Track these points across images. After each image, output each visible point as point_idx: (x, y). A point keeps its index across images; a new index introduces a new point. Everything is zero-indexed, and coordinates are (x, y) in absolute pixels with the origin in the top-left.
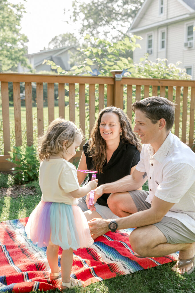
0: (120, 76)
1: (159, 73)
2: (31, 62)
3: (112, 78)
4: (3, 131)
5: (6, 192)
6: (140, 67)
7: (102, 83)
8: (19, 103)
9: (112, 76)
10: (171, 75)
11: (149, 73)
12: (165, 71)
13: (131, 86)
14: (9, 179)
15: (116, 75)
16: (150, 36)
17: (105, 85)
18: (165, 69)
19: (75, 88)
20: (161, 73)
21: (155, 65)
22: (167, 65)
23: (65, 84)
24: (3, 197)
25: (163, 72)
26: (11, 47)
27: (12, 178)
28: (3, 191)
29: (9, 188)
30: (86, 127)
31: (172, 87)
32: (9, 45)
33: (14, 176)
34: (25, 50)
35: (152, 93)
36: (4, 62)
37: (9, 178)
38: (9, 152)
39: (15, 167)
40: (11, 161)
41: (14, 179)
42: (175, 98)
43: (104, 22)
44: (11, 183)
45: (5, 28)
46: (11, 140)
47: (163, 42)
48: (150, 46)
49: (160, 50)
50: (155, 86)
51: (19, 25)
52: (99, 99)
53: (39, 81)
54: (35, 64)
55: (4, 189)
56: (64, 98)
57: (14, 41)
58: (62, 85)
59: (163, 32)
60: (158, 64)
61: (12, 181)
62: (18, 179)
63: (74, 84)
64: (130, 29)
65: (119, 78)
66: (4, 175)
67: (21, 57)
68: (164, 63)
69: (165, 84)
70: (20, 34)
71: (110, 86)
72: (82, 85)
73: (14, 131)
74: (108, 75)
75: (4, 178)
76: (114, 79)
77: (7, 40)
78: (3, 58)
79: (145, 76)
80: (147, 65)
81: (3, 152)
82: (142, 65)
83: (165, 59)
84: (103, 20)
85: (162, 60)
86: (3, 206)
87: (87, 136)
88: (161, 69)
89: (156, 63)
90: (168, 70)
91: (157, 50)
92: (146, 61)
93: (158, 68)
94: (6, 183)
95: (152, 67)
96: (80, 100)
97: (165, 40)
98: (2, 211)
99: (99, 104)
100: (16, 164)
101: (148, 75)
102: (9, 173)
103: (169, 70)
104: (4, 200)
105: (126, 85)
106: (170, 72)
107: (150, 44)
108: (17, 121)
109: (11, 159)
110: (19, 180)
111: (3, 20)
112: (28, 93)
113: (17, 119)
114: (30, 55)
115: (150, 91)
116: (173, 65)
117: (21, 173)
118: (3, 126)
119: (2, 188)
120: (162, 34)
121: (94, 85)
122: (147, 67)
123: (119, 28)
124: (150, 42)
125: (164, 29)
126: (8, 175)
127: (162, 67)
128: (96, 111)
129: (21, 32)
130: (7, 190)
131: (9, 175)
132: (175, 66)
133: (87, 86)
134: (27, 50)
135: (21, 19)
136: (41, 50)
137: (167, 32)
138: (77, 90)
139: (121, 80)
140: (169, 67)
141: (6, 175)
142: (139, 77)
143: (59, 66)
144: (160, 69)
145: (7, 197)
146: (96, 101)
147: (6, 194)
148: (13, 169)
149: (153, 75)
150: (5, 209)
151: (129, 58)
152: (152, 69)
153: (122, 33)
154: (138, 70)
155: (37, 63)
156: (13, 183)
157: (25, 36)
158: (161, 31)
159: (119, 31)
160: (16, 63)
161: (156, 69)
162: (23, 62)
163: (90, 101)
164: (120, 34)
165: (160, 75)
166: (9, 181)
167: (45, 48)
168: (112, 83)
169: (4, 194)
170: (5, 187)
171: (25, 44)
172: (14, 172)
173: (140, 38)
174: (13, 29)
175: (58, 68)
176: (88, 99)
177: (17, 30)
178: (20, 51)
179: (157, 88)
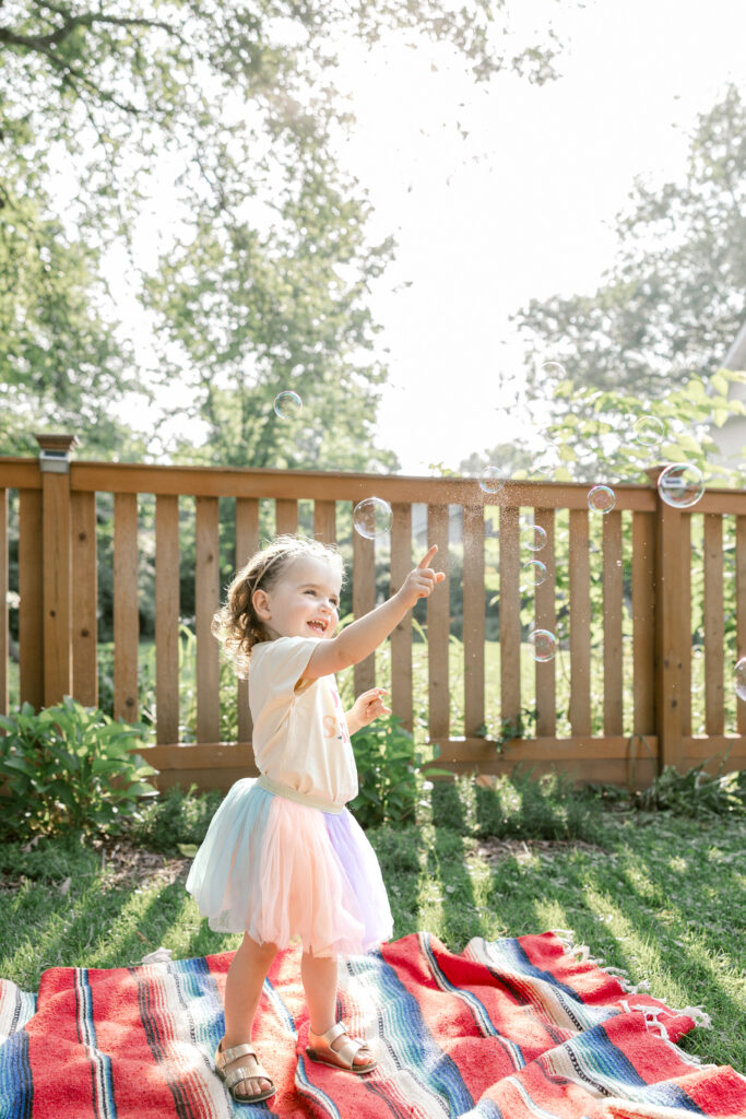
0: (677, 482)
3: (646, 488)
30: (559, 674)
45: (335, 429)
52: (602, 579)
53: (398, 500)
63: (515, 512)
65: (674, 490)
71: (641, 519)
76: (656, 493)
87: (563, 701)
121: (586, 511)
135: (379, 404)
168: (651, 507)
174: (357, 431)
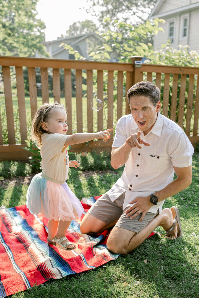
0: (140, 63)
1: (180, 61)
2: (48, 50)
3: (131, 64)
4: (20, 119)
5: (24, 180)
6: (161, 54)
7: (121, 70)
8: (35, 90)
9: (131, 62)
10: (192, 64)
11: (170, 61)
12: (187, 59)
13: (151, 73)
14: (26, 168)
15: (136, 62)
16: (172, 23)
17: (124, 72)
18: (187, 56)
19: (93, 76)
20: (182, 61)
21: (176, 52)
22: (188, 53)
23: (83, 71)
24: (20, 185)
25: (185, 60)
26: (27, 34)
27: (30, 166)
28: (21, 179)
29: (26, 176)
30: (104, 117)
31: (194, 75)
32: (25, 31)
33: (32, 165)
34: (42, 37)
35: (172, 82)
36: (21, 50)
37: (27, 166)
38: (26, 141)
39: (32, 156)
40: (28, 150)
41: (32, 168)
42: (196, 89)
43: (124, 7)
44: (28, 172)
45: (20, 12)
46: (27, 129)
47: (185, 30)
48: (171, 34)
49: (182, 38)
50: (175, 74)
51: (35, 10)
52: (117, 87)
53: (55, 67)
54: (53, 53)
55: (22, 177)
56: (82, 87)
57: (30, 27)
58: (79, 71)
59: (186, 18)
60: (179, 51)
61: (29, 170)
62: (35, 167)
63: (92, 71)
64: (151, 15)
65: (139, 65)
66: (21, 164)
67: (38, 45)
68: (186, 50)
69: (186, 72)
70: (37, 20)
71: (129, 74)
72: (100, 72)
73: (30, 120)
74: (127, 61)
75: (22, 166)
76: (133, 65)
77: (23, 26)
78: (19, 46)
79: (165, 63)
80: (168, 52)
81: (20, 141)
82: (163, 52)
83: (186, 46)
84: (123, 5)
85: (184, 47)
86: (20, 194)
87: (105, 126)
88: (183, 57)
89: (177, 51)
90: (189, 57)
91: (179, 39)
92: (168, 48)
93: (180, 56)
94: (24, 171)
95: (174, 54)
96: (98, 88)
97: (187, 27)
98: (20, 199)
99: (117, 93)
100: (33, 153)
101: (169, 63)
102: (26, 162)
103: (191, 58)
104: (22, 188)
105: (146, 73)
106: (191, 60)
107: (171, 32)
108: (33, 109)
109: (28, 147)
110: (37, 169)
111: (18, 3)
112: (44, 80)
113: (33, 107)
114: (47, 42)
115: (170, 81)
116: (195, 52)
117: (38, 162)
118: (19, 113)
119: (19, 176)
120: (184, 21)
121: (113, 71)
122: (168, 54)
123: (140, 14)
124: (172, 29)
125: (187, 16)
126: (25, 164)
127: (183, 54)
128: (114, 100)
129: (37, 17)
130: (24, 178)
131: (27, 163)
132: (197, 54)
133: (105, 74)
134: (44, 37)
135: (37, 3)
136: (58, 38)
137: (190, 19)
138: (95, 78)
139: (141, 67)
140: (191, 55)
141: (23, 164)
142: (160, 64)
143: (76, 51)
144: (181, 56)
145: (24, 185)
146: (115, 90)
147: (23, 182)
148: (30, 158)
149: (174, 63)
150: (22, 197)
151: (150, 44)
152: (173, 57)
153: (142, 20)
154: (159, 57)
155: (55, 52)
156: (30, 172)
157: (42, 22)
158: (184, 18)
159: (140, 18)
160: (33, 51)
161: (177, 57)
162: (40, 49)
163: (108, 90)
164: (140, 21)
165: (181, 63)
166: (26, 170)
167: (62, 36)
168: (132, 70)
169: (21, 183)
170: (22, 175)
171: (42, 31)
172: (31, 161)
173: (162, 21)
174: (29, 14)
175: (76, 53)
176: (106, 88)
177: (33, 15)
178: (37, 37)
179: (177, 76)
